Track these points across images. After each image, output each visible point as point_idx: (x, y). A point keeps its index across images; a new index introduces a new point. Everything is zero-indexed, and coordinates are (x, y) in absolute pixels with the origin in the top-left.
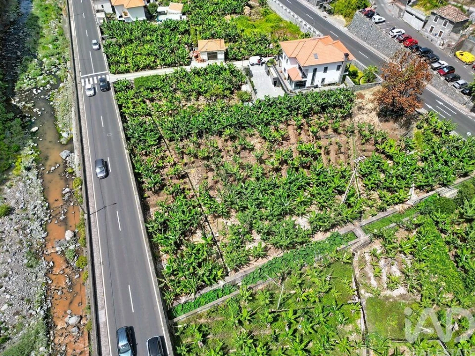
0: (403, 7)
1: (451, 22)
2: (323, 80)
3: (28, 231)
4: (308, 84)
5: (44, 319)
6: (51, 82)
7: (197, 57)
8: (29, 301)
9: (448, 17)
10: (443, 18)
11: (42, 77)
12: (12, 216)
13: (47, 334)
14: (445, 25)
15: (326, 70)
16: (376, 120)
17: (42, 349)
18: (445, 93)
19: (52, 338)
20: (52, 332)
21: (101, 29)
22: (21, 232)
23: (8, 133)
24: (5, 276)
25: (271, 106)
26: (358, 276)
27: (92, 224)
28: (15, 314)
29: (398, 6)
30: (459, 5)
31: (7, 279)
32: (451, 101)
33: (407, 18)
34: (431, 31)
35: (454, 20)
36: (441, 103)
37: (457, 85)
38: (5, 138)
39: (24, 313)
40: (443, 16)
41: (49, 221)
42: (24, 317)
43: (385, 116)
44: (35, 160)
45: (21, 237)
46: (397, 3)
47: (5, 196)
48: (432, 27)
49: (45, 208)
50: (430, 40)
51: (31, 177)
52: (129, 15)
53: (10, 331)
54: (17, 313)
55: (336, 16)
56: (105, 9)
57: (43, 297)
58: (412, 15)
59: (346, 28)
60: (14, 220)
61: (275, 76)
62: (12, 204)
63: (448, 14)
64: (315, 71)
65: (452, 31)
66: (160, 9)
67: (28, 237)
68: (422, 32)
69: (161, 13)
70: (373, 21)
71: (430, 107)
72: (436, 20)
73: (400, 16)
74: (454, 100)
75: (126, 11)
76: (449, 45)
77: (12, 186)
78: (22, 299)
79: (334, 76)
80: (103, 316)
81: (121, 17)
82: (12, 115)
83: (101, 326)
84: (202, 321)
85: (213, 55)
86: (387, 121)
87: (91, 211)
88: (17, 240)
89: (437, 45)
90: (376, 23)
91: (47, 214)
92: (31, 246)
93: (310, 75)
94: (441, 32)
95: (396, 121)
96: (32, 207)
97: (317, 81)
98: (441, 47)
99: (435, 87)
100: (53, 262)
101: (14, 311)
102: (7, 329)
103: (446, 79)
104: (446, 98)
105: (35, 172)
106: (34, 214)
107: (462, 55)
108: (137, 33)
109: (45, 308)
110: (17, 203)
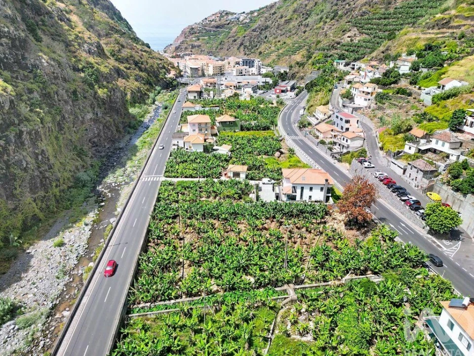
0: (390, 159)
1: (421, 170)
2: (310, 197)
3: (67, 258)
4: (298, 198)
5: (50, 309)
6: (126, 181)
7: (226, 174)
8: (47, 296)
9: (418, 167)
10: (416, 168)
11: (122, 177)
12: (62, 248)
13: (47, 318)
14: (417, 172)
15: (311, 189)
16: (343, 227)
17: (40, 325)
18: (410, 219)
19: (49, 321)
20: (50, 318)
21: (171, 153)
22: (63, 257)
23: (85, 204)
24: (40, 279)
25: (263, 207)
26: (278, 321)
27: (106, 251)
28: (34, 301)
29: (387, 159)
30: (430, 160)
31: (41, 281)
32: (413, 225)
33: (393, 167)
34: (410, 176)
35: (423, 169)
36: (403, 225)
37: (418, 213)
38: (81, 206)
39: (40, 302)
40: (415, 166)
41: (83, 256)
42: (39, 304)
43: (350, 225)
44: (93, 221)
45: (61, 260)
46: (387, 157)
47: (64, 237)
48: (410, 174)
49: (85, 248)
50: (408, 183)
51: (85, 229)
52: (192, 148)
53: (26, 310)
54: (36, 301)
55: (343, 163)
56: (179, 144)
57: (56, 297)
58: (396, 164)
59: (347, 171)
60: (62, 250)
61: (278, 192)
62: (66, 241)
63: (419, 165)
64: (302, 189)
65: (423, 177)
66: (215, 147)
67: (66, 261)
68: (403, 176)
69: (214, 150)
70: (364, 166)
71: (392, 226)
72: (411, 169)
73: (388, 165)
74: (416, 224)
75: (191, 145)
76: (422, 187)
77: (71, 231)
78: (43, 294)
79: (319, 195)
80: (85, 300)
81: (187, 149)
82: (93, 194)
83: (81, 304)
84: (149, 322)
85: (237, 174)
86: (352, 229)
87: (110, 244)
88: (58, 261)
89: (413, 187)
90: (366, 168)
91: (84, 251)
92: (64, 267)
93: (299, 191)
94: (416, 177)
95: (358, 230)
96: (78, 245)
97: (306, 197)
98: (417, 188)
99: (403, 214)
100: (73, 279)
101: (35, 299)
102: (25, 308)
103: (411, 209)
104: (410, 223)
105: (90, 227)
106: (76, 250)
107: (431, 195)
108: (192, 157)
109: (54, 303)
110: (70, 241)
